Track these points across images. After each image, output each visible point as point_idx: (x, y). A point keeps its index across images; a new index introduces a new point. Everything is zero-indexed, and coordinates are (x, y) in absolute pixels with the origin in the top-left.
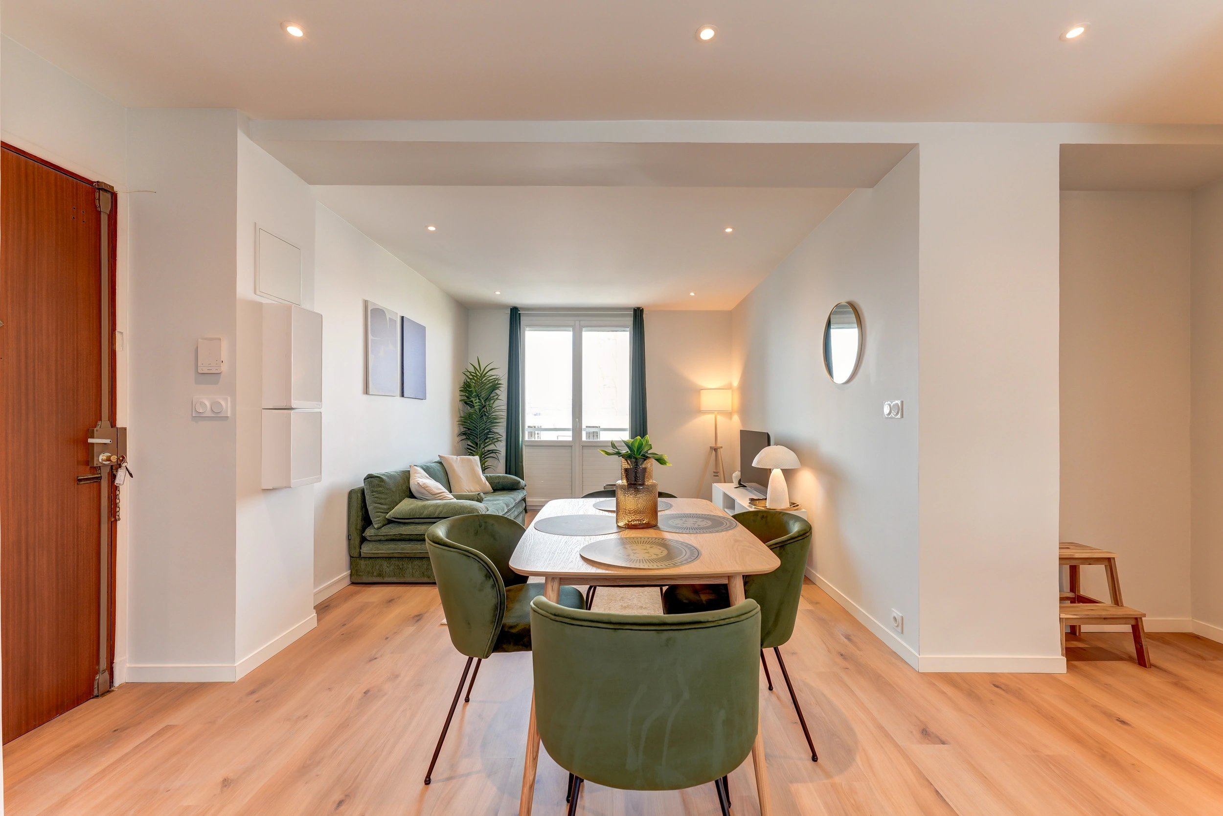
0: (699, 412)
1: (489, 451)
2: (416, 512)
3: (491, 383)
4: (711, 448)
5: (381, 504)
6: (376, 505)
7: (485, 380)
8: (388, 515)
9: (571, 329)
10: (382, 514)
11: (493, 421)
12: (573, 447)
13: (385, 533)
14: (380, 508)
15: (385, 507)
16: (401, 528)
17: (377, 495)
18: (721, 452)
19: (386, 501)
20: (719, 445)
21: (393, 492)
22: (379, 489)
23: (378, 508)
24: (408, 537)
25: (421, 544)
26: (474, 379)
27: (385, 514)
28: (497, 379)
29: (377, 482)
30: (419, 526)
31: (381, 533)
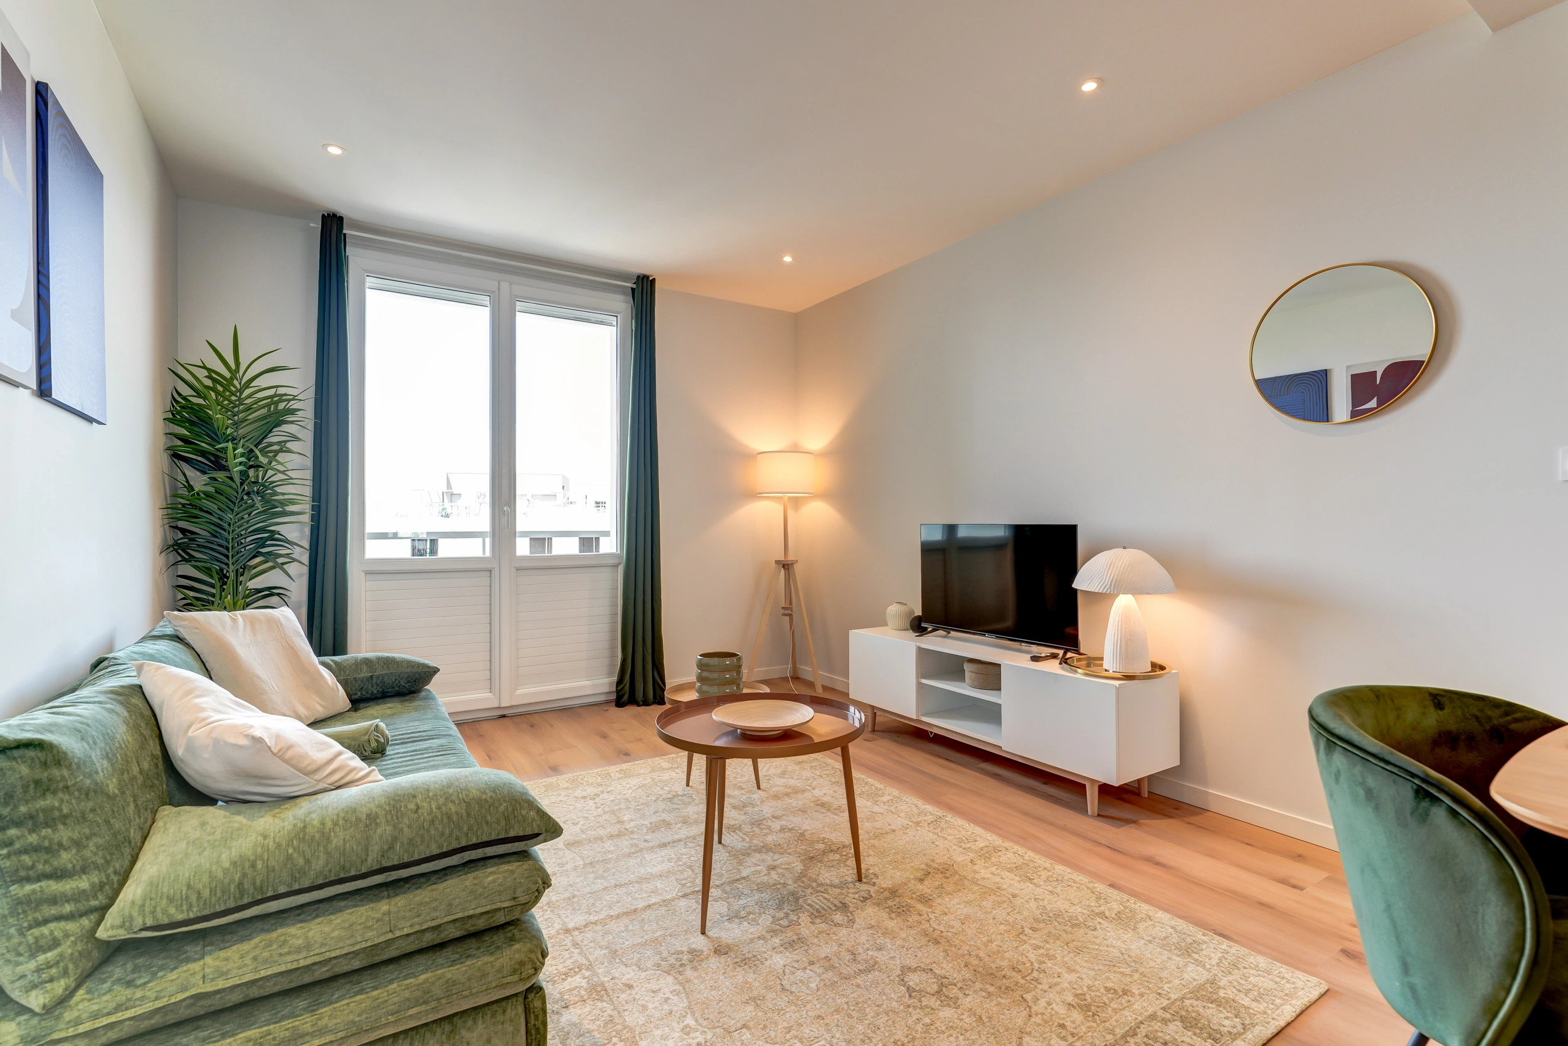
0: (753, 495)
1: (259, 591)
2: (270, 870)
3: (263, 407)
4: (777, 562)
5: (59, 875)
6: (28, 888)
7: (249, 396)
8: (113, 916)
9: (486, 300)
10: (71, 926)
11: (274, 508)
12: (496, 573)
13: (95, 1016)
14: (53, 901)
15: (83, 883)
16: (195, 966)
17: (33, 839)
18: (797, 568)
19: (87, 853)
20: (791, 557)
21: (111, 798)
22: (41, 803)
23: (39, 903)
24: (236, 998)
25: (311, 1009)
26: (214, 389)
27: (86, 922)
28: (281, 398)
29: (24, 770)
30: (292, 930)
31: (78, 1022)
